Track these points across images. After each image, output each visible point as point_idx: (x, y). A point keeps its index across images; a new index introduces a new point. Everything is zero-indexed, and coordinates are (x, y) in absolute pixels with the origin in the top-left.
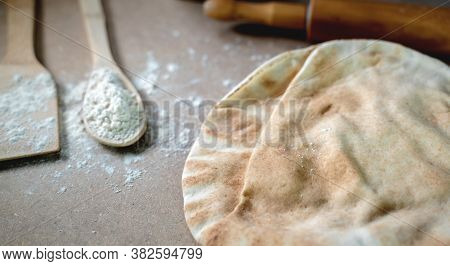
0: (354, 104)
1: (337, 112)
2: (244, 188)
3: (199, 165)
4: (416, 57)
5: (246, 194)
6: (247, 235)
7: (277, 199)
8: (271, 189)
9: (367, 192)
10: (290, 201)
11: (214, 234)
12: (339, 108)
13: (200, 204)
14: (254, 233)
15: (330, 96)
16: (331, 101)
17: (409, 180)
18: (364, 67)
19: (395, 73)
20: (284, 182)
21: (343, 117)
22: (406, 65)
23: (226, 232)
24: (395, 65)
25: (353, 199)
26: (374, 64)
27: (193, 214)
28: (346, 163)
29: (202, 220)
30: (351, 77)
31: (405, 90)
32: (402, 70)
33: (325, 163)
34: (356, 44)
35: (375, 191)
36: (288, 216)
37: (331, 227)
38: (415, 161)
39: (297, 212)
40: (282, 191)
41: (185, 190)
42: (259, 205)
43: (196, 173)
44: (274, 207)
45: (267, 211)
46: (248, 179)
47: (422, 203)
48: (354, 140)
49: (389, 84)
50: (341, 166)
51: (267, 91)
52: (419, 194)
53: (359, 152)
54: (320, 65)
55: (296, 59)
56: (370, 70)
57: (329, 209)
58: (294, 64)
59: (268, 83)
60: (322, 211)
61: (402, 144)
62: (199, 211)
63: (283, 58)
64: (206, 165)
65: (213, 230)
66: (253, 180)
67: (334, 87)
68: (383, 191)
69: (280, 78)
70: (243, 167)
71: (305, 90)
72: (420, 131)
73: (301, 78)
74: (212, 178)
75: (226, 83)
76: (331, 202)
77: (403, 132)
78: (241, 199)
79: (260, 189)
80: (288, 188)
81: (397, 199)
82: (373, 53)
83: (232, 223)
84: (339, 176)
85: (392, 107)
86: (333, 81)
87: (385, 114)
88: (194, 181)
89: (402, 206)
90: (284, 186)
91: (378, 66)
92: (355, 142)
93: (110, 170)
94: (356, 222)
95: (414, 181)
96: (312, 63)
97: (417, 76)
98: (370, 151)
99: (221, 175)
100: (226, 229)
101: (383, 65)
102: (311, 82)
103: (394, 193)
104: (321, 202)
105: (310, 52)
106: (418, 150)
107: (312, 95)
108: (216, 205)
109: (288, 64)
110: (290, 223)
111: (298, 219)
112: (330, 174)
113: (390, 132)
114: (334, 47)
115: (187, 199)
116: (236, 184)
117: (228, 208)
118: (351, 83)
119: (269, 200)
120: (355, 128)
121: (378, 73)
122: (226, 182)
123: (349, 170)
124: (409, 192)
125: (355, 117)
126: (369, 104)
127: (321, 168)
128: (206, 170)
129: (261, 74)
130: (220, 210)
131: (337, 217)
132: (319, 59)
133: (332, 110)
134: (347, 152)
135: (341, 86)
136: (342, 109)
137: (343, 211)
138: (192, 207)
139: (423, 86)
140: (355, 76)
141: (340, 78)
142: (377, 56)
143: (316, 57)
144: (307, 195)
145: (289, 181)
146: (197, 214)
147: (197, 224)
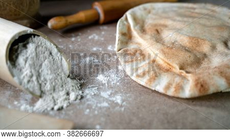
0: (165, 26)
1: (162, 30)
2: (177, 69)
7: (193, 63)
10: (198, 61)
11: (199, 85)
13: (170, 84)
15: (150, 28)
17: (216, 34)
20: (188, 55)
23: (204, 81)
26: (150, 13)
27: (172, 89)
34: (137, 9)
38: (209, 28)
39: (204, 63)
40: (192, 59)
44: (195, 67)
49: (164, 15)
50: (195, 41)
51: (127, 38)
52: (225, 35)
53: (191, 35)
55: (124, 21)
56: (150, 15)
60: (210, 57)
61: (198, 26)
62: (174, 85)
66: (177, 62)
67: (146, 25)
69: (125, 31)
70: (159, 65)
71: (140, 30)
73: (134, 27)
76: (207, 54)
78: (182, 71)
80: (192, 56)
81: (223, 40)
82: (145, 9)
86: (143, 24)
87: (180, 21)
88: (153, 79)
89: (227, 41)
90: (190, 57)
91: (152, 13)
93: (105, 104)
94: (227, 51)
95: (218, 33)
100: (201, 80)
101: (153, 11)
102: (138, 27)
104: (205, 55)
106: (204, 26)
107: (144, 31)
108: (178, 80)
109: (124, 25)
110: (209, 67)
111: (208, 64)
112: (194, 46)
115: (160, 88)
118: (150, 22)
120: (179, 29)
122: (164, 72)
124: (222, 36)
131: (219, 54)
133: (159, 30)
135: (148, 24)
136: (162, 28)
137: (216, 53)
138: (168, 87)
140: (148, 19)
144: (199, 55)
146: (175, 88)
147: (180, 91)
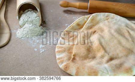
0: (102, 31)
1: (97, 33)
2: (73, 54)
3: (60, 47)
4: (119, 17)
5: (74, 56)
6: (75, 67)
7: (82, 57)
8: (80, 54)
9: (107, 55)
10: (86, 57)
12: (98, 32)
13: (61, 58)
14: (77, 66)
15: (96, 29)
16: (96, 30)
17: (118, 51)
18: (105, 21)
19: (113, 22)
20: (84, 52)
21: (99, 34)
22: (116, 20)
24: (113, 20)
25: (103, 57)
26: (107, 20)
27: (59, 61)
28: (101, 47)
29: (62, 62)
30: (101, 23)
31: (116, 27)
32: (115, 21)
33: (95, 47)
34: (102, 14)
35: (109, 54)
36: (85, 61)
37: (97, 64)
38: (119, 46)
39: (88, 60)
40: (83, 55)
41: (57, 54)
42: (77, 58)
43: (60, 50)
44: (81, 59)
45: (80, 60)
46: (74, 51)
47: (121, 57)
48: (102, 41)
49: (112, 25)
50: (99, 48)
51: (78, 27)
52: (120, 55)
53: (104, 44)
54: (92, 20)
55: (86, 18)
57: (96, 59)
58: (86, 19)
59: (78, 25)
60: (94, 60)
61: (115, 41)
62: (61, 60)
63: (82, 18)
64: (62, 47)
65: (65, 65)
66: (75, 52)
67: (96, 26)
68: (111, 54)
69: (82, 23)
70: (72, 48)
71: (89, 27)
72: (120, 38)
73: (87, 23)
74: (64, 51)
75: (66, 25)
76: (97, 57)
77: (116, 38)
78: (72, 57)
79: (77, 54)
80: (85, 54)
81: (114, 57)
82: (107, 17)
83: (71, 63)
84: (99, 50)
85: (113, 31)
86: (96, 24)
87: (111, 33)
88: (59, 52)
89: (116, 58)
91: (108, 20)
92: (103, 41)
94: (104, 63)
95: (119, 51)
96: (90, 19)
97: (119, 23)
98: (107, 43)
99: (67, 50)
100: (69, 65)
101: (110, 20)
102: (90, 25)
103: (114, 55)
104: (94, 58)
105: (90, 16)
106: (120, 43)
107: (91, 28)
108: (66, 59)
109: (84, 20)
110: (86, 63)
112: (96, 50)
113: (112, 38)
114: (96, 15)
115: (57, 57)
116: (71, 53)
117: (69, 59)
118: (101, 25)
119: (80, 57)
120: (103, 37)
121: (108, 22)
122: (68, 52)
123: (102, 49)
124: (118, 55)
125: (102, 34)
126: (106, 31)
127: (94, 48)
128: (62, 49)
129: (77, 22)
130: (67, 60)
131: (99, 62)
132: (92, 18)
133: (96, 32)
134: (101, 44)
135: (98, 26)
136: (99, 32)
137: (100, 60)
138: (59, 59)
139: (121, 26)
140: (102, 23)
141: (98, 24)
142: (108, 17)
143: (91, 18)
144: (90, 56)
145: (85, 52)
146: (60, 61)
147: (60, 63)
